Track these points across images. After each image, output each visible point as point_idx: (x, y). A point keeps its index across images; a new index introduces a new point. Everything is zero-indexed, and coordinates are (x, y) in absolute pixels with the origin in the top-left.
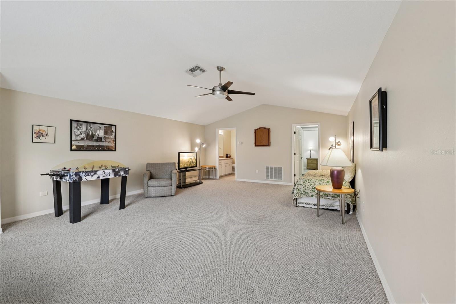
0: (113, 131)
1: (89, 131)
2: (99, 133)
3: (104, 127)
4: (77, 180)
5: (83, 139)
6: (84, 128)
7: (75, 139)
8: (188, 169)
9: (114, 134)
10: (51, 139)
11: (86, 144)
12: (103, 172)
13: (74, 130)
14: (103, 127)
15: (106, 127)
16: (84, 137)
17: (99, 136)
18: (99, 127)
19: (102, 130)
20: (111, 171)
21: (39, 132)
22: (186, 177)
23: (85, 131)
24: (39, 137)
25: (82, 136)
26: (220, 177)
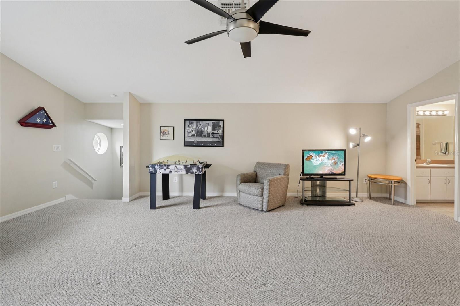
0: (221, 126)
1: (199, 128)
2: (207, 129)
3: (212, 123)
4: (153, 171)
5: (194, 135)
6: (194, 126)
7: (188, 135)
8: (325, 176)
9: (221, 129)
10: (170, 137)
11: (196, 140)
12: (175, 167)
13: (187, 128)
14: (210, 123)
15: (214, 122)
16: (194, 134)
17: (207, 132)
18: (207, 123)
19: (210, 126)
20: (183, 167)
21: (164, 131)
22: (327, 189)
23: (195, 128)
24: (164, 135)
25: (193, 133)
26: (417, 203)
